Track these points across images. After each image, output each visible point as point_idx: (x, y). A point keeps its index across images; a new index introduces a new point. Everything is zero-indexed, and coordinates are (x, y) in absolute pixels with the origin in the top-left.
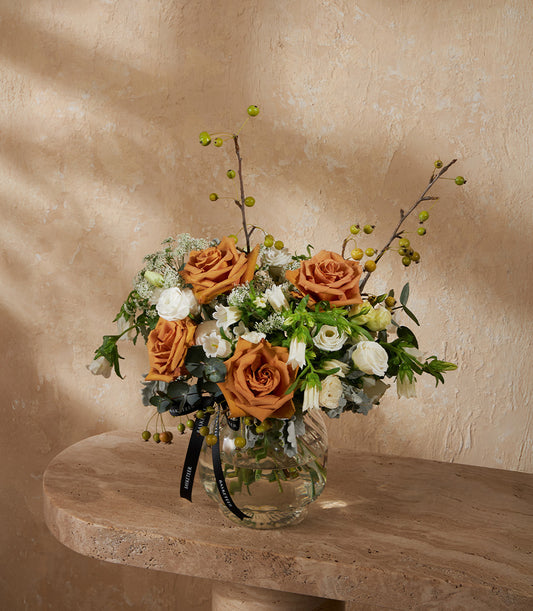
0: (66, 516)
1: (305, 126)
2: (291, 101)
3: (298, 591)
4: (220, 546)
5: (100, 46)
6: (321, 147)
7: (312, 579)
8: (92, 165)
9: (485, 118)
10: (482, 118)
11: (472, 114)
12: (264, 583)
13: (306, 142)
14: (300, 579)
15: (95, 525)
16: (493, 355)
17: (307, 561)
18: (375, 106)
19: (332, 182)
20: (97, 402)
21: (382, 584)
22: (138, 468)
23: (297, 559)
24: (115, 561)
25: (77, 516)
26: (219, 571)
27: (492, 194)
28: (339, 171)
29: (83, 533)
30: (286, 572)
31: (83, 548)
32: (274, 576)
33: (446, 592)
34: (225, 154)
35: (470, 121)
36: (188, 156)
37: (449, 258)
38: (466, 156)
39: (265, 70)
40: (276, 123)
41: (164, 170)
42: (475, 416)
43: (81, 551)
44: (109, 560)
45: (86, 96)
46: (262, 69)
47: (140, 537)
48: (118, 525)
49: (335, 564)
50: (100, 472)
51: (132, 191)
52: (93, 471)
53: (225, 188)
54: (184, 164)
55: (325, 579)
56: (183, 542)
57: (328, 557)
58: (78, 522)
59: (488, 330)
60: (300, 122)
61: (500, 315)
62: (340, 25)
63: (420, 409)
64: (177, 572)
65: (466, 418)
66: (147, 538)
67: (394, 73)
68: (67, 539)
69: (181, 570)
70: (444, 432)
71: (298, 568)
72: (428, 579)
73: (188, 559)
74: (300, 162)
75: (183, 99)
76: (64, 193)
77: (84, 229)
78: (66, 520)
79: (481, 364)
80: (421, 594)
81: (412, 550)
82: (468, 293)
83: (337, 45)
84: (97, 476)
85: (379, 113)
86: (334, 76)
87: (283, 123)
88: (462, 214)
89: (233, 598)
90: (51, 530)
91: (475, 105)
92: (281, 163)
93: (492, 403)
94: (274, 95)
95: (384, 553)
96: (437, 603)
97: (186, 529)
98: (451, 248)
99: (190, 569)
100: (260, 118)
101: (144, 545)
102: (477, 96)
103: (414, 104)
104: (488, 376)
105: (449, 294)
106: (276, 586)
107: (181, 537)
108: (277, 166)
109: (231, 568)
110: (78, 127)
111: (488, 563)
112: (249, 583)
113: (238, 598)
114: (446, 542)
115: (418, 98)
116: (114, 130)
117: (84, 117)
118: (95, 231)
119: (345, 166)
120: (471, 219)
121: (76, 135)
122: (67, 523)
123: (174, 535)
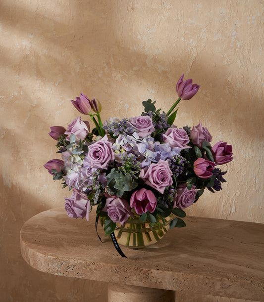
0: (34, 253)
1: (146, 49)
2: (139, 37)
3: (152, 287)
4: (113, 265)
5: (38, 11)
6: (155, 60)
7: (160, 280)
8: (35, 72)
9: (239, 44)
10: (237, 44)
11: (232, 42)
12: (136, 283)
13: (147, 58)
14: (154, 280)
15: (49, 257)
16: (245, 164)
17: (157, 271)
18: (182, 39)
19: (160, 78)
20: (41, 194)
21: (196, 281)
22: (68, 227)
23: (152, 270)
24: (59, 274)
25: (39, 252)
26: (113, 278)
27: (243, 82)
28: (164, 72)
29: (42, 261)
30: (147, 278)
31: (42, 268)
32: (141, 280)
33: (228, 284)
34: (105, 65)
35: (231, 46)
36: (86, 66)
37: (222, 115)
38: (229, 63)
39: (125, 21)
40: (131, 48)
41: (73, 74)
42: (237, 196)
43: (42, 270)
44: (56, 274)
45: (31, 37)
46: (124, 21)
47: (72, 262)
48: (60, 256)
49: (171, 272)
50: (48, 229)
51: (56, 85)
52: (46, 229)
53: (105, 83)
54: (83, 70)
55: (167, 280)
56: (94, 264)
57: (168, 269)
58: (40, 255)
59: (242, 152)
60: (144, 48)
61: (248, 144)
63: (209, 193)
64: (91, 279)
65: (232, 197)
66: (75, 262)
67: (191, 22)
68: (34, 264)
69: (93, 278)
70: (221, 205)
71: (152, 275)
72: (218, 278)
73: (96, 272)
74: (144, 68)
75: (83, 37)
76: (21, 87)
77: (31, 105)
78: (33, 255)
79: (239, 169)
80: (215, 286)
81: (210, 264)
82: (232, 133)
83: (162, 8)
84: (48, 232)
85: (184, 42)
86: (161, 24)
87: (135, 48)
88: (228, 93)
89: (119, 292)
90: (26, 260)
91: (233, 38)
92: (134, 69)
93: (245, 189)
94: (130, 34)
95: (195, 266)
96: (223, 290)
97: (95, 257)
98: (223, 110)
99: (98, 277)
100: (123, 46)
101: (74, 266)
102: (234, 33)
103: (203, 37)
104: (243, 175)
105: (222, 134)
106: (142, 284)
107: (92, 261)
108: (132, 70)
109: (119, 276)
110: (27, 52)
111: (248, 270)
112: (128, 283)
113: (122, 291)
114: (226, 260)
115: (204, 34)
116: (47, 54)
117: (31, 47)
118: (37, 106)
119: (167, 70)
120: (233, 95)
121: (27, 57)
122: (34, 256)
123: (89, 260)
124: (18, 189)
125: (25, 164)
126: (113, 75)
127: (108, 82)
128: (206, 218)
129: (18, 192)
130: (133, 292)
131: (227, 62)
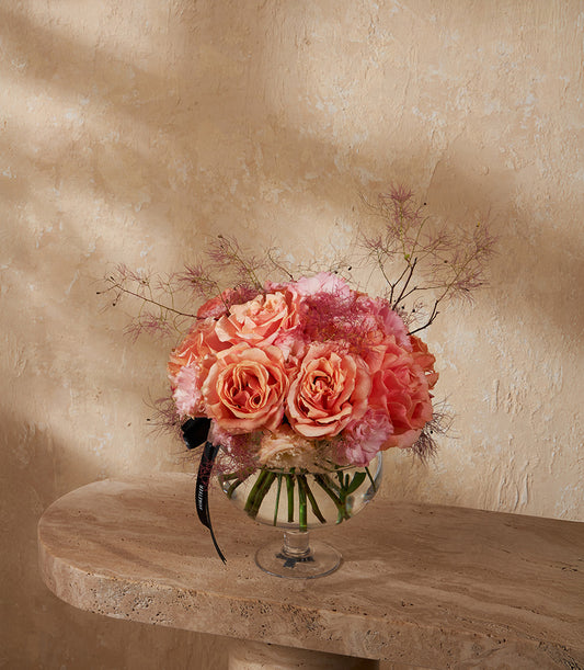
0: (64, 566)
1: (335, 133)
2: (319, 106)
3: (321, 649)
4: (235, 598)
5: (102, 45)
6: (354, 158)
7: (338, 635)
8: (92, 181)
9: (539, 123)
10: (537, 123)
11: (524, 119)
12: (285, 640)
13: (336, 152)
14: (324, 635)
15: (96, 575)
16: (552, 395)
17: (333, 614)
18: (414, 110)
19: (365, 198)
20: (98, 454)
21: (416, 640)
22: (144, 516)
23: (321, 612)
24: (118, 616)
25: (76, 566)
26: (235, 627)
27: (548, 210)
28: (374, 185)
29: (82, 584)
30: (309, 628)
31: (81, 600)
32: (296, 632)
33: (489, 647)
34: (244, 167)
35: (522, 127)
36: (202, 169)
38: (518, 166)
39: (289, 71)
40: (302, 130)
41: (174, 187)
42: (532, 466)
43: (80, 606)
44: (110, 615)
45: (85, 102)
46: (286, 69)
47: (147, 588)
48: (121, 576)
49: (364, 618)
50: (101, 519)
51: (137, 210)
52: (95, 519)
53: (243, 206)
54: (197, 178)
55: (353, 635)
56: (193, 593)
57: (356, 610)
58: (76, 572)
59: (545, 366)
60: (330, 129)
62: (375, 20)
63: (470, 458)
64: (187, 628)
65: (522, 468)
66: (154, 590)
67: (435, 72)
68: (65, 593)
69: (192, 626)
70: (496, 485)
71: (321, 622)
72: (467, 633)
73: (199, 613)
74: (330, 175)
75: (196, 103)
76: (60, 213)
77: (82, 255)
78: (63, 571)
79: (538, 406)
80: (460, 651)
81: (451, 603)
82: (522, 323)
83: (371, 42)
84: (98, 525)
85: (419, 118)
86: (368, 77)
87: (310, 131)
88: (514, 233)
89: (251, 662)
90: (48, 583)
91: (527, 109)
92: (309, 176)
93: (551, 450)
94: (300, 98)
95: (419, 606)
96: (478, 661)
97: (198, 581)
98: (503, 271)
99: (202, 624)
100: (283, 126)
101: (150, 598)
102: (530, 98)
103: (459, 108)
104: (547, 419)
105: (501, 325)
106: (298, 643)
107: (192, 588)
108: (304, 179)
109: (247, 623)
110: (76, 136)
111: (536, 617)
112: (267, 640)
113: (256, 661)
114: (490, 595)
115: (463, 101)
116: (117, 140)
117: (84, 125)
118: (95, 256)
119: (380, 179)
120: (525, 238)
121: (73, 146)
122: (65, 574)
123: (184, 586)
124: (50, 440)
125: (65, 385)
126: (262, 189)
127: (249, 204)
128: (453, 508)
129: (50, 449)
130: (282, 664)
131: (514, 162)
